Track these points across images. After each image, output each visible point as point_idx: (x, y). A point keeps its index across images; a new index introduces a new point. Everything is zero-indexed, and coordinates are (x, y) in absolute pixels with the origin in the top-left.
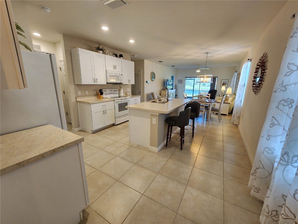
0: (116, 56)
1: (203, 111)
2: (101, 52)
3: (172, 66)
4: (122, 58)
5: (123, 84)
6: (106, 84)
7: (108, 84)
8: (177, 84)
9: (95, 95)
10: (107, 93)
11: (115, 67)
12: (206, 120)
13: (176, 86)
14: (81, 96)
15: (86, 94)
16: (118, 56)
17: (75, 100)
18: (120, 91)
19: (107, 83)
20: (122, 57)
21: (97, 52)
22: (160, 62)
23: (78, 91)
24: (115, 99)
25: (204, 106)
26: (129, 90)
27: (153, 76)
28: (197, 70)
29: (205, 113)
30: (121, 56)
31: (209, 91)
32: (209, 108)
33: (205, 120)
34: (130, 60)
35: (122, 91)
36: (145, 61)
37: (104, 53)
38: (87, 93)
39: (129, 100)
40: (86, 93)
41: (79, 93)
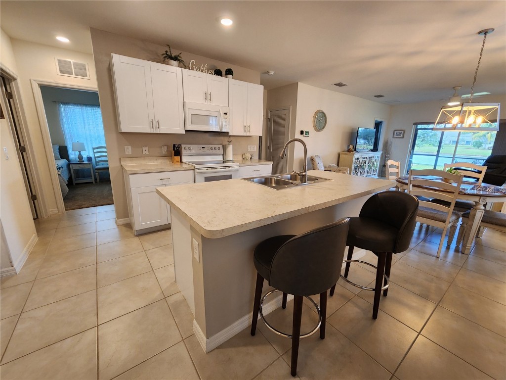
0: (218, 73)
1: (444, 222)
2: (175, 63)
3: (375, 96)
4: (230, 76)
5: (230, 134)
6: (184, 132)
7: (189, 134)
8: (391, 139)
9: (165, 156)
10: (193, 152)
11: (208, 97)
12: (457, 250)
13: (386, 145)
14: (131, 157)
15: (144, 153)
16: (224, 73)
17: (118, 164)
18: (224, 148)
19: (186, 131)
20: (232, 74)
21: (164, 62)
22: (339, 85)
23: (126, 147)
24: (197, 166)
25: (452, 206)
26: (255, 148)
27: (321, 120)
28: (449, 102)
29: (453, 228)
30: (229, 72)
31: (486, 158)
32: (471, 212)
33: (453, 246)
34: (259, 82)
35: (230, 149)
36: (301, 86)
37: (183, 65)
38: (147, 150)
39: (237, 171)
40: (144, 151)
41: (129, 150)
